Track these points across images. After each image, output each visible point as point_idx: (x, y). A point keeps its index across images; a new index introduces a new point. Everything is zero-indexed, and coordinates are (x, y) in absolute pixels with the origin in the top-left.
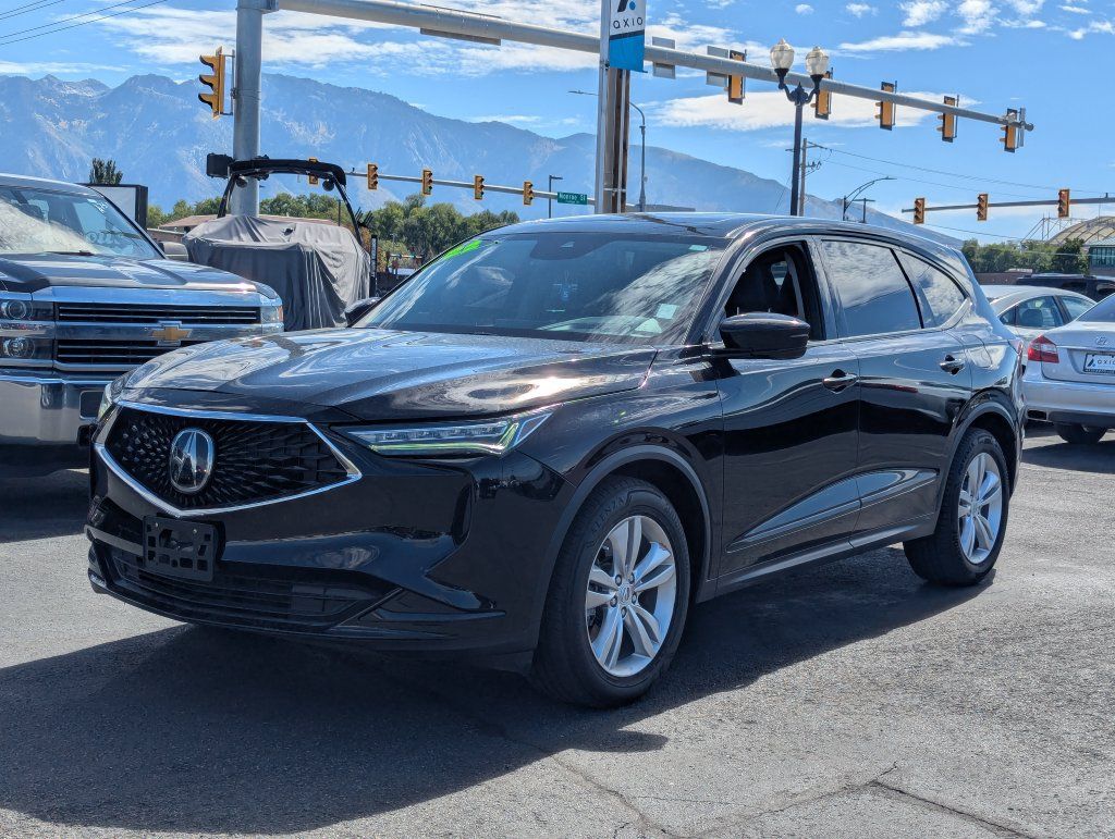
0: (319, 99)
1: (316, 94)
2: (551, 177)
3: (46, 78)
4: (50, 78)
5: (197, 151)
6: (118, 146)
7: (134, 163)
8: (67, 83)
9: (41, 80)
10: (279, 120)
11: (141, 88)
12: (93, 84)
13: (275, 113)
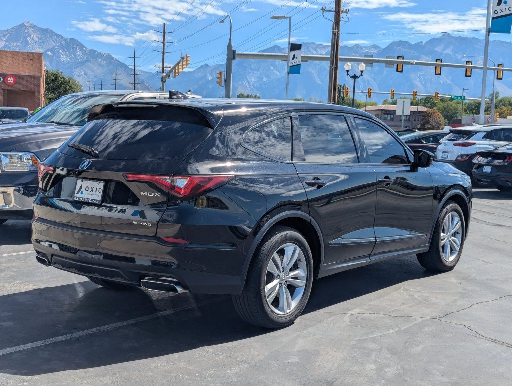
0: (479, 47)
1: (478, 45)
2: (464, 89)
3: (356, 45)
4: (357, 45)
5: (420, 75)
6: (384, 74)
7: (391, 81)
8: (365, 47)
9: (353, 46)
10: (459, 58)
11: (395, 47)
12: (375, 46)
13: (457, 55)
